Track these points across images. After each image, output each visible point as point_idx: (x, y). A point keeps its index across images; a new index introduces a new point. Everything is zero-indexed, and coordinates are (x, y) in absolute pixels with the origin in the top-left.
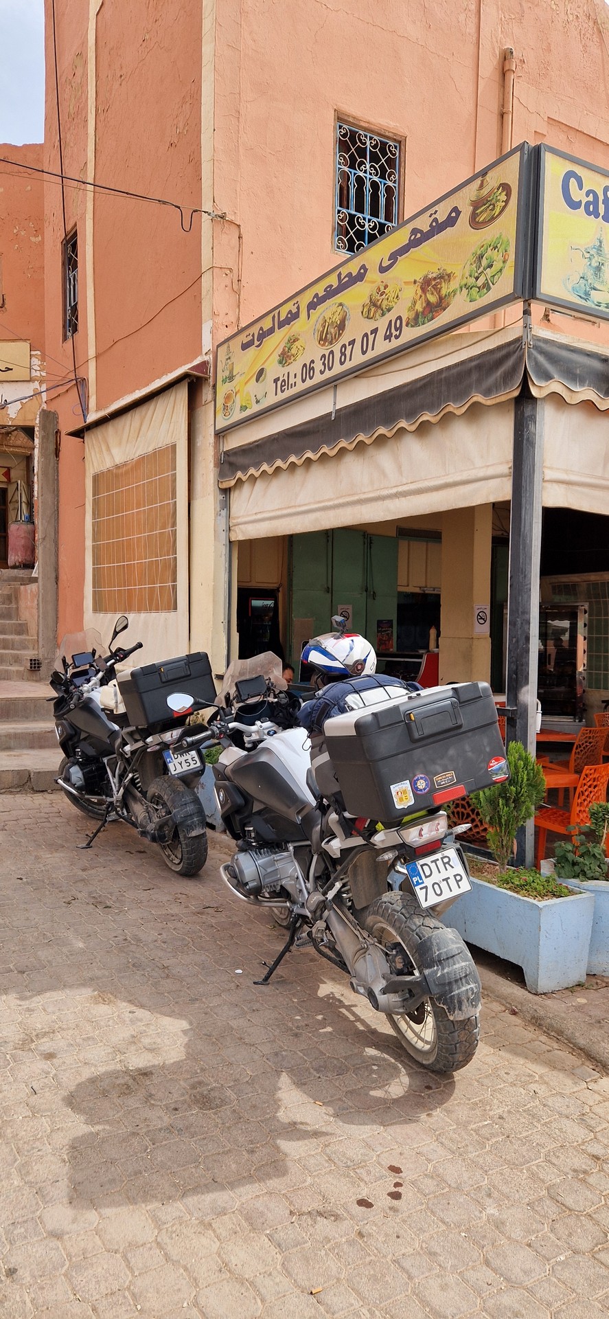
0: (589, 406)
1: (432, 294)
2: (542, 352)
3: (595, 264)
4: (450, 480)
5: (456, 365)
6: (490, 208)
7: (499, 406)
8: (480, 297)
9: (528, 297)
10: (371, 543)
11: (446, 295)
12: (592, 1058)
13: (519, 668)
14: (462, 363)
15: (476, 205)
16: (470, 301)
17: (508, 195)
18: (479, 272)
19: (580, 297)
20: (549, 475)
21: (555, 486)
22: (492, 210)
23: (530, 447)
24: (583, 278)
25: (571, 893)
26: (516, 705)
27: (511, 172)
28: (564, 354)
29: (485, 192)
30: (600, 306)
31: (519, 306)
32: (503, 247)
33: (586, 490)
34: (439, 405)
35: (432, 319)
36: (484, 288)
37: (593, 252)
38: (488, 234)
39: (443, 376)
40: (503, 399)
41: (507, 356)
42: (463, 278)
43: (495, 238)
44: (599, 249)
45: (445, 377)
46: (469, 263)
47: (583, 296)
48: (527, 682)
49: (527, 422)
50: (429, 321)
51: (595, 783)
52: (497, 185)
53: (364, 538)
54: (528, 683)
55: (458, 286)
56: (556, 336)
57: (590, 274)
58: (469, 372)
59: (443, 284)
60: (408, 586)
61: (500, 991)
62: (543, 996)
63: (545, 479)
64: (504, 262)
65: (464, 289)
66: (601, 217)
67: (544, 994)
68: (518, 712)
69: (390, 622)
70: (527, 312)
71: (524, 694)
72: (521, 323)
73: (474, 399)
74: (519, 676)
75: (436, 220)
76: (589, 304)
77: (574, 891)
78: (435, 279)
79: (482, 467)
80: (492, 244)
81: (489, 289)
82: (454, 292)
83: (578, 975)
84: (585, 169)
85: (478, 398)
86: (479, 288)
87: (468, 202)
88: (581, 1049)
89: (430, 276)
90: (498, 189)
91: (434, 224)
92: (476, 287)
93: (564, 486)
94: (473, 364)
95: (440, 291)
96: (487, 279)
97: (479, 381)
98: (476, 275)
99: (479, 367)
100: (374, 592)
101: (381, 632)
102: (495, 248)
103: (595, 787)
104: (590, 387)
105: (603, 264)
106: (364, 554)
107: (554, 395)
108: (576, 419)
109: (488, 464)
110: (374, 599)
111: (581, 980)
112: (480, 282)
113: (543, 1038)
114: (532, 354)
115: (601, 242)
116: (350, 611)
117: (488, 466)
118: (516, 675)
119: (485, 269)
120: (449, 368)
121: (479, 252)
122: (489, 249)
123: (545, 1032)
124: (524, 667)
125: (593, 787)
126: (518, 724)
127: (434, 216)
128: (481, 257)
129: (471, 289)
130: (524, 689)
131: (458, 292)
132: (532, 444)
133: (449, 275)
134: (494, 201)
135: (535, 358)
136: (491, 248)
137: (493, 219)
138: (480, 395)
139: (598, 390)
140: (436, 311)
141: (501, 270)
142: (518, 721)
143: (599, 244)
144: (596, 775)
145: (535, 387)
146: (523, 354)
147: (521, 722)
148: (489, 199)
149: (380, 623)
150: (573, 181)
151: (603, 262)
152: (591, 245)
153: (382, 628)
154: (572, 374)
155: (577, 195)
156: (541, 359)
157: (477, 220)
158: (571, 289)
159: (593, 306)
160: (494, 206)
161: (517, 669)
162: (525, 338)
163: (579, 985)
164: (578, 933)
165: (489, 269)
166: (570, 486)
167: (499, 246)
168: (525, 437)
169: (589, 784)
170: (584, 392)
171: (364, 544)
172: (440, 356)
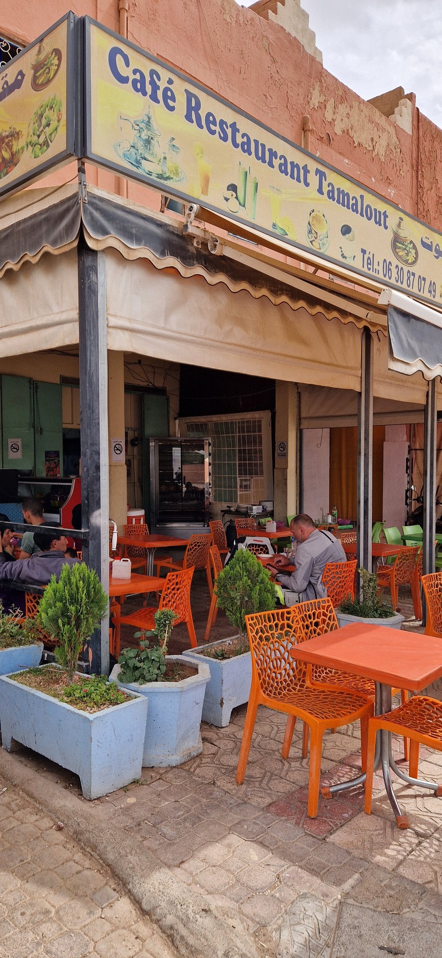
0: (145, 262)
1: (6, 150)
2: (97, 208)
3: (144, 137)
4: (33, 323)
5: (31, 218)
6: (46, 71)
7: (65, 255)
8: (42, 153)
9: (81, 155)
10: (37, 388)
11: (16, 152)
12: (116, 875)
13: (90, 494)
14: (35, 216)
15: (37, 68)
16: (35, 158)
17: (60, 59)
18: (40, 130)
19: (132, 163)
20: (113, 321)
21: (120, 332)
22: (48, 73)
23: (92, 295)
24: (134, 147)
25: (128, 698)
26: (88, 528)
27: (61, 39)
28: (120, 213)
29: (42, 56)
30: (151, 175)
31: (74, 164)
32: (57, 107)
33: (150, 338)
34: (19, 254)
35: (7, 174)
36: (44, 145)
37: (143, 125)
38: (46, 95)
39: (21, 228)
40: (67, 249)
41: (68, 210)
42: (28, 136)
43: (51, 99)
44: (148, 123)
45: (22, 229)
46: (32, 122)
47: (134, 163)
48: (98, 505)
49: (87, 272)
50: (4, 176)
51: (178, 586)
52: (50, 50)
53: (30, 383)
54: (99, 507)
55: (25, 144)
56: (111, 196)
57: (140, 144)
58: (40, 224)
59: (14, 141)
60: (73, 424)
61: (54, 805)
62: (96, 801)
63: (109, 325)
64: (59, 121)
65: (29, 146)
66: (148, 95)
67: (98, 799)
68: (90, 534)
69: (57, 454)
70: (81, 170)
71: (96, 518)
72: (77, 180)
73: (45, 249)
74: (90, 501)
75: (6, 82)
76: (140, 171)
77: (132, 696)
78: (7, 137)
79: (58, 313)
80: (49, 105)
81: (48, 146)
82: (22, 148)
83: (135, 772)
84: (131, 50)
85: (48, 248)
86: (41, 145)
87: (30, 66)
88: (109, 865)
89: (4, 134)
90: (52, 54)
91: (5, 86)
92: (38, 144)
93: (129, 333)
94: (43, 216)
95: (11, 148)
96: (46, 137)
97: (48, 232)
98: (38, 133)
99: (47, 220)
100: (41, 429)
101: (49, 461)
102: (51, 108)
103: (178, 589)
104: (146, 246)
105: (152, 138)
106: (30, 397)
107: (111, 250)
108: (137, 274)
109: (62, 310)
110: (42, 434)
111: (136, 777)
112: (41, 140)
113: (78, 856)
114: (88, 209)
115: (149, 118)
116: (20, 444)
117: (63, 312)
118: (88, 500)
119: (44, 128)
120: (25, 220)
121: (39, 112)
122: (47, 109)
123: (82, 848)
124: (95, 493)
125: (176, 590)
126: (90, 544)
127: (5, 79)
128: (42, 116)
129: (35, 146)
130: (96, 513)
131: (25, 149)
132: (95, 292)
133: (18, 134)
134: (49, 65)
135: (91, 213)
136: (49, 107)
137: (49, 81)
138: (49, 245)
139: (154, 250)
140: (10, 167)
141: (56, 129)
142: (90, 541)
143: (147, 119)
144: (178, 580)
145: (92, 240)
146: (79, 209)
147: (94, 542)
148: (45, 63)
149: (47, 454)
150: (118, 57)
151: (152, 136)
152: (140, 119)
153: (50, 458)
154: (127, 232)
155: (124, 71)
156: (97, 215)
157: (37, 82)
158: (122, 155)
159: (145, 174)
160: (49, 70)
161: (88, 495)
162: (80, 193)
163: (134, 782)
164: (132, 736)
165: (47, 127)
166: (134, 334)
167: (54, 106)
168: (87, 285)
169: (172, 588)
170: (140, 250)
171: (31, 388)
172: (17, 209)
